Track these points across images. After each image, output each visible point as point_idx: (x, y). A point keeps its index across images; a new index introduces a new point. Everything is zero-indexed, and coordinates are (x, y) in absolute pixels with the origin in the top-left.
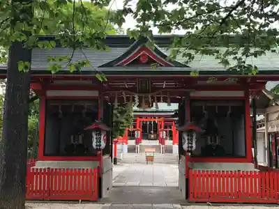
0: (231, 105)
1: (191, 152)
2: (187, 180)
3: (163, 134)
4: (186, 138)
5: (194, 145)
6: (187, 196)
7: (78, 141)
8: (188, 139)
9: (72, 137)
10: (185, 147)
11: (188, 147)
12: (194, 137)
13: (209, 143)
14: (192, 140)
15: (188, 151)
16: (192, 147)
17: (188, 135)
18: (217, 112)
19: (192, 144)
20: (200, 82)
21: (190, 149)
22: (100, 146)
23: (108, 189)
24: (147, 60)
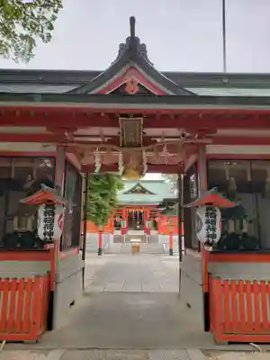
1: (213, 244)
2: (206, 296)
4: (204, 219)
5: (218, 233)
6: (207, 328)
7: (26, 227)
8: (207, 222)
9: (16, 220)
10: (202, 235)
11: (208, 236)
12: (219, 214)
14: (214, 222)
15: (208, 243)
16: (214, 236)
17: (207, 215)
18: (249, 179)
19: (214, 229)
20: (221, 132)
21: (211, 240)
22: (51, 234)
23: (72, 304)
24: (137, 89)
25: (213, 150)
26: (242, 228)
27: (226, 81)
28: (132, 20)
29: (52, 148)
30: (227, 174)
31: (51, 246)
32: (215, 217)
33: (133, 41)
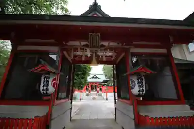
3: (99, 89)
4: (136, 82)
8: (139, 83)
10: (135, 91)
11: (139, 91)
14: (142, 83)
15: (139, 95)
16: (143, 91)
19: (143, 87)
20: (135, 43)
21: (141, 93)
22: (47, 90)
23: (63, 128)
32: (142, 80)
33: (95, 4)
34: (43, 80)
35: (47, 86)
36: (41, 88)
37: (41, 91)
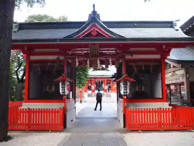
0: (152, 64)
1: (126, 95)
2: (124, 115)
3: (106, 87)
5: (128, 91)
6: (124, 126)
7: (52, 89)
8: (124, 87)
10: (122, 92)
11: (124, 92)
12: (129, 84)
13: (137, 89)
14: (126, 87)
15: (124, 95)
16: (126, 92)
17: (124, 84)
18: (143, 69)
19: (126, 90)
20: (132, 49)
22: (64, 92)
23: (72, 121)
24: (96, 33)
25: (128, 57)
26: (141, 88)
27: (136, 24)
28: (94, 6)
29: (62, 58)
30: (134, 67)
31: (64, 97)
32: (127, 85)
33: (94, 12)
34: (61, 86)
35: (64, 90)
36: (61, 91)
37: (61, 94)
